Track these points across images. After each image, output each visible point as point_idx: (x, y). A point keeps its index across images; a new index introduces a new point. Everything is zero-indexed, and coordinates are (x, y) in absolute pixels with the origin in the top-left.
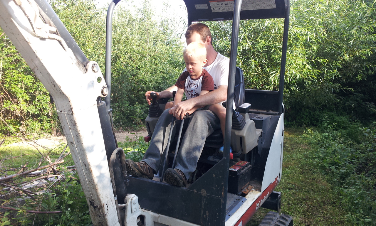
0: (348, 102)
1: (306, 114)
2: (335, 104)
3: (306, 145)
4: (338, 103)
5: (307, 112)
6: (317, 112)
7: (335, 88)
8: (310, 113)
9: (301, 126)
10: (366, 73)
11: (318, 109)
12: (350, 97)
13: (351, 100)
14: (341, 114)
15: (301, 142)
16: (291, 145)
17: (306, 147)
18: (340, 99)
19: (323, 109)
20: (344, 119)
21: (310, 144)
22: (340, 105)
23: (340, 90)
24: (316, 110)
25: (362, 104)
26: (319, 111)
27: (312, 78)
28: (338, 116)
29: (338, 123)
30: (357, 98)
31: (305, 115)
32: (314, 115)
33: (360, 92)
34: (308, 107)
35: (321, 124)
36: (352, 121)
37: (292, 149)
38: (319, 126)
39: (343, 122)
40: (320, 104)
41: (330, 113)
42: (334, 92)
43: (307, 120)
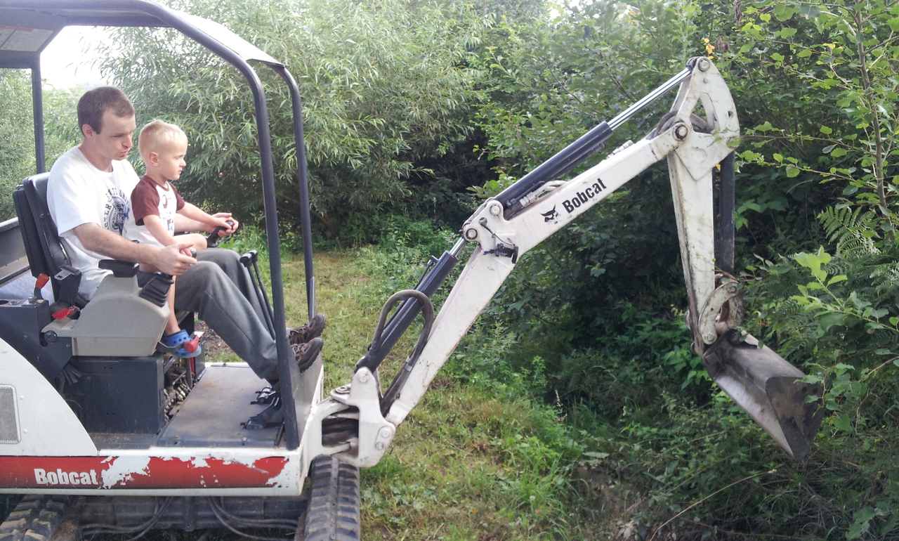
0: (426, 196)
1: (357, 222)
2: (406, 200)
3: (364, 276)
4: (412, 197)
5: (358, 219)
6: (376, 218)
7: (403, 170)
8: (364, 220)
9: (351, 247)
10: (453, 139)
11: (376, 212)
12: (430, 185)
13: (433, 191)
14: (419, 218)
15: (356, 272)
16: (338, 279)
17: (365, 279)
18: (413, 190)
19: (386, 212)
20: (423, 226)
21: (371, 273)
22: (415, 200)
23: (412, 173)
24: (374, 214)
25: (451, 197)
26: (380, 215)
27: (362, 154)
28: (413, 221)
29: (414, 233)
30: (443, 185)
31: (355, 224)
32: (371, 224)
33: (446, 175)
34: (359, 210)
35: (385, 237)
36: (436, 228)
37: (343, 285)
38: (382, 244)
39: (423, 233)
40: (379, 201)
41: (399, 217)
42: (402, 178)
43: (360, 235)
